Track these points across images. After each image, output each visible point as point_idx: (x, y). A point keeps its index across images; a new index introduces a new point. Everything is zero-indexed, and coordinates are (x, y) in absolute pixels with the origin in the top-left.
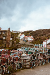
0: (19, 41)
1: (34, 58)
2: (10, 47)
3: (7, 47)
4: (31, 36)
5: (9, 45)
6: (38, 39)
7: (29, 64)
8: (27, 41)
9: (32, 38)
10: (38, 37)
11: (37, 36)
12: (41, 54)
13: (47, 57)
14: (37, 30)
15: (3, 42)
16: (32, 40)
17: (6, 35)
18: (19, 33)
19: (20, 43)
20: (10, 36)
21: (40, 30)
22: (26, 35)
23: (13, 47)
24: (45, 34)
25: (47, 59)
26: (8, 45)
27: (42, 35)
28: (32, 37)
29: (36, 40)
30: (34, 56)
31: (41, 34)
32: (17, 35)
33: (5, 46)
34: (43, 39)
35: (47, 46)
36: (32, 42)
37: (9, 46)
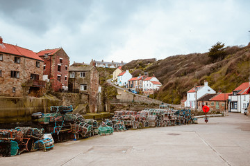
0: (116, 93)
1: (159, 118)
2: (98, 112)
3: (91, 111)
4: (150, 75)
5: (96, 107)
6: (171, 84)
7: (154, 123)
8: (140, 92)
9: (154, 83)
10: (172, 80)
11: (169, 76)
12: (166, 115)
13: (173, 119)
14: (169, 58)
15: (81, 98)
16: (156, 87)
17: (88, 80)
18: (112, 67)
19: (118, 97)
20: (97, 84)
21: (178, 56)
22: (135, 75)
23: (105, 111)
24: (193, 70)
25: (174, 121)
26: (94, 107)
27: (185, 74)
28: (154, 79)
29: (166, 88)
30: (159, 117)
31: (181, 69)
32: (106, 73)
33: (88, 108)
34: (187, 86)
35: (197, 105)
36: (156, 95)
37: (96, 110)
